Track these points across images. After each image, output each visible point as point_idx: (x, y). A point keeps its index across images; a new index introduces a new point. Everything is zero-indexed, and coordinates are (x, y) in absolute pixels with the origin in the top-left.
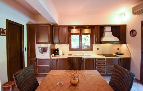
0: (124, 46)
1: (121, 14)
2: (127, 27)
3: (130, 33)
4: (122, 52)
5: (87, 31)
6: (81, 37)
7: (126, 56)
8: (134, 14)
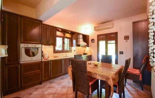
0: (87, 48)
1: (85, 28)
2: (89, 37)
3: (91, 41)
4: (86, 53)
5: (68, 35)
6: (63, 40)
7: (89, 54)
8: (95, 30)
